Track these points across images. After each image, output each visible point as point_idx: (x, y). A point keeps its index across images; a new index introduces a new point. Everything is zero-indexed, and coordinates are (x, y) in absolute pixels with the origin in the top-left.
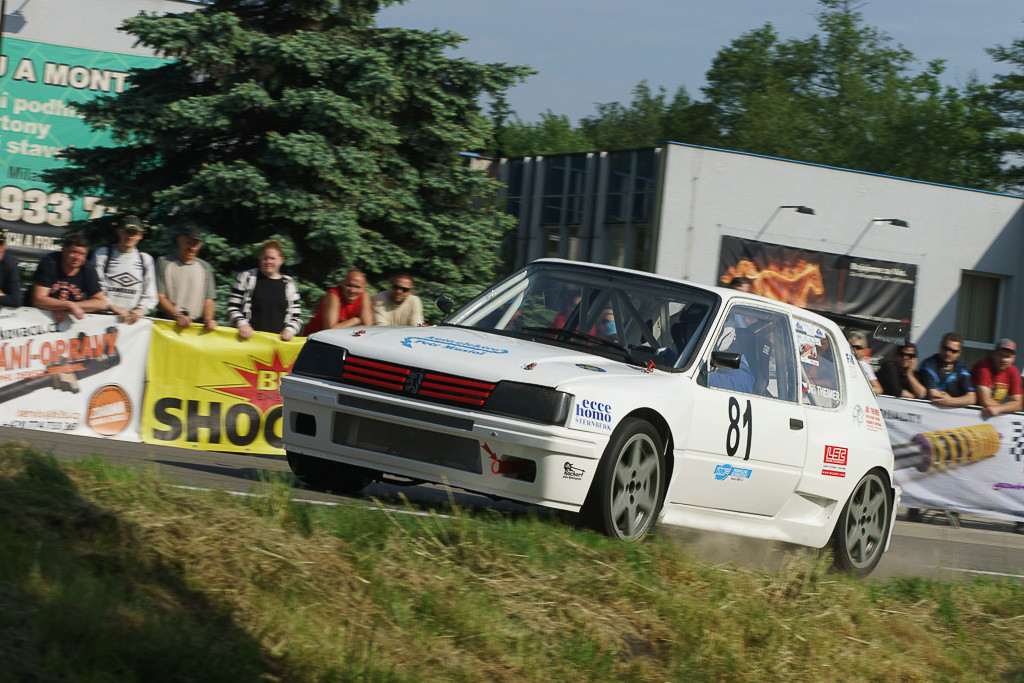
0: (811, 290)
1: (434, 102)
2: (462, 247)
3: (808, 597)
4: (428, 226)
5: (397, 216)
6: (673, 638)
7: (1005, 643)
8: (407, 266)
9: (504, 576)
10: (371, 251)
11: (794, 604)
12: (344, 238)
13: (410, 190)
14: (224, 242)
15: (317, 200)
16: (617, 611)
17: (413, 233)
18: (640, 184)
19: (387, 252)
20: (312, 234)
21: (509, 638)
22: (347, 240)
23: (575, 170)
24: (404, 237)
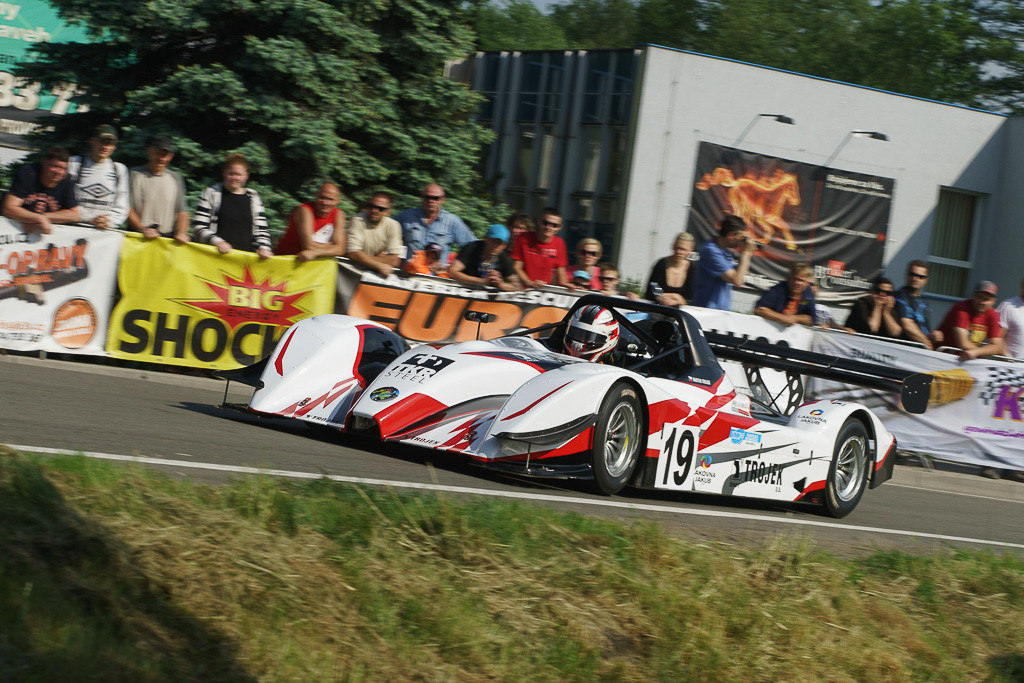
0: (787, 201)
1: (417, 13)
2: (439, 161)
3: (789, 580)
4: (406, 138)
5: (375, 127)
6: (656, 634)
7: (981, 622)
8: (383, 178)
9: (489, 568)
10: (345, 161)
11: (774, 587)
12: (321, 148)
13: (389, 100)
14: (198, 147)
15: (294, 109)
16: (600, 604)
17: (390, 145)
18: (618, 85)
19: (365, 164)
20: (288, 143)
21: (495, 644)
22: (324, 150)
23: (553, 66)
24: (381, 148)
